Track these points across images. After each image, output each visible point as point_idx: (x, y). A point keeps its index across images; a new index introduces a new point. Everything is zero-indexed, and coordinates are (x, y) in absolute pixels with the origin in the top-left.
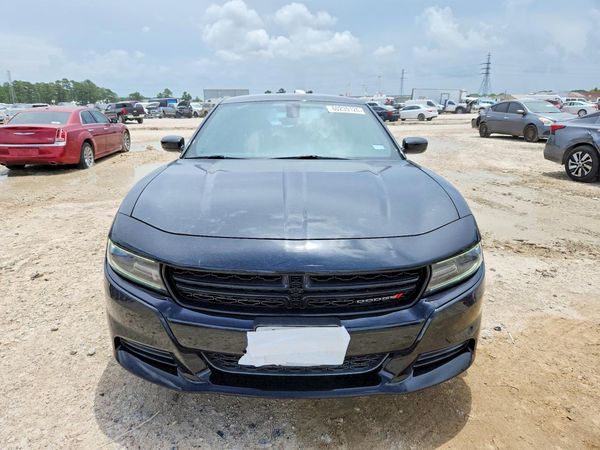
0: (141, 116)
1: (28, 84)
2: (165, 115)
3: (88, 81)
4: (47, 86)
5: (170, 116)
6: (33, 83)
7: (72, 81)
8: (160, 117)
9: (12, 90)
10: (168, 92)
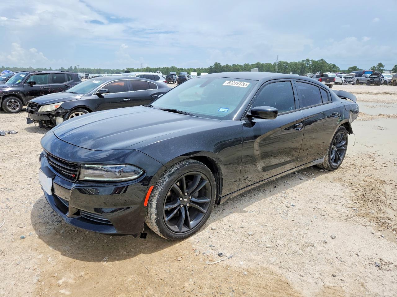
0: (331, 83)
1: (286, 63)
2: (358, 82)
3: (322, 60)
4: (296, 64)
5: (362, 84)
6: (289, 62)
7: (312, 60)
8: (353, 84)
9: (277, 66)
10: (381, 65)
